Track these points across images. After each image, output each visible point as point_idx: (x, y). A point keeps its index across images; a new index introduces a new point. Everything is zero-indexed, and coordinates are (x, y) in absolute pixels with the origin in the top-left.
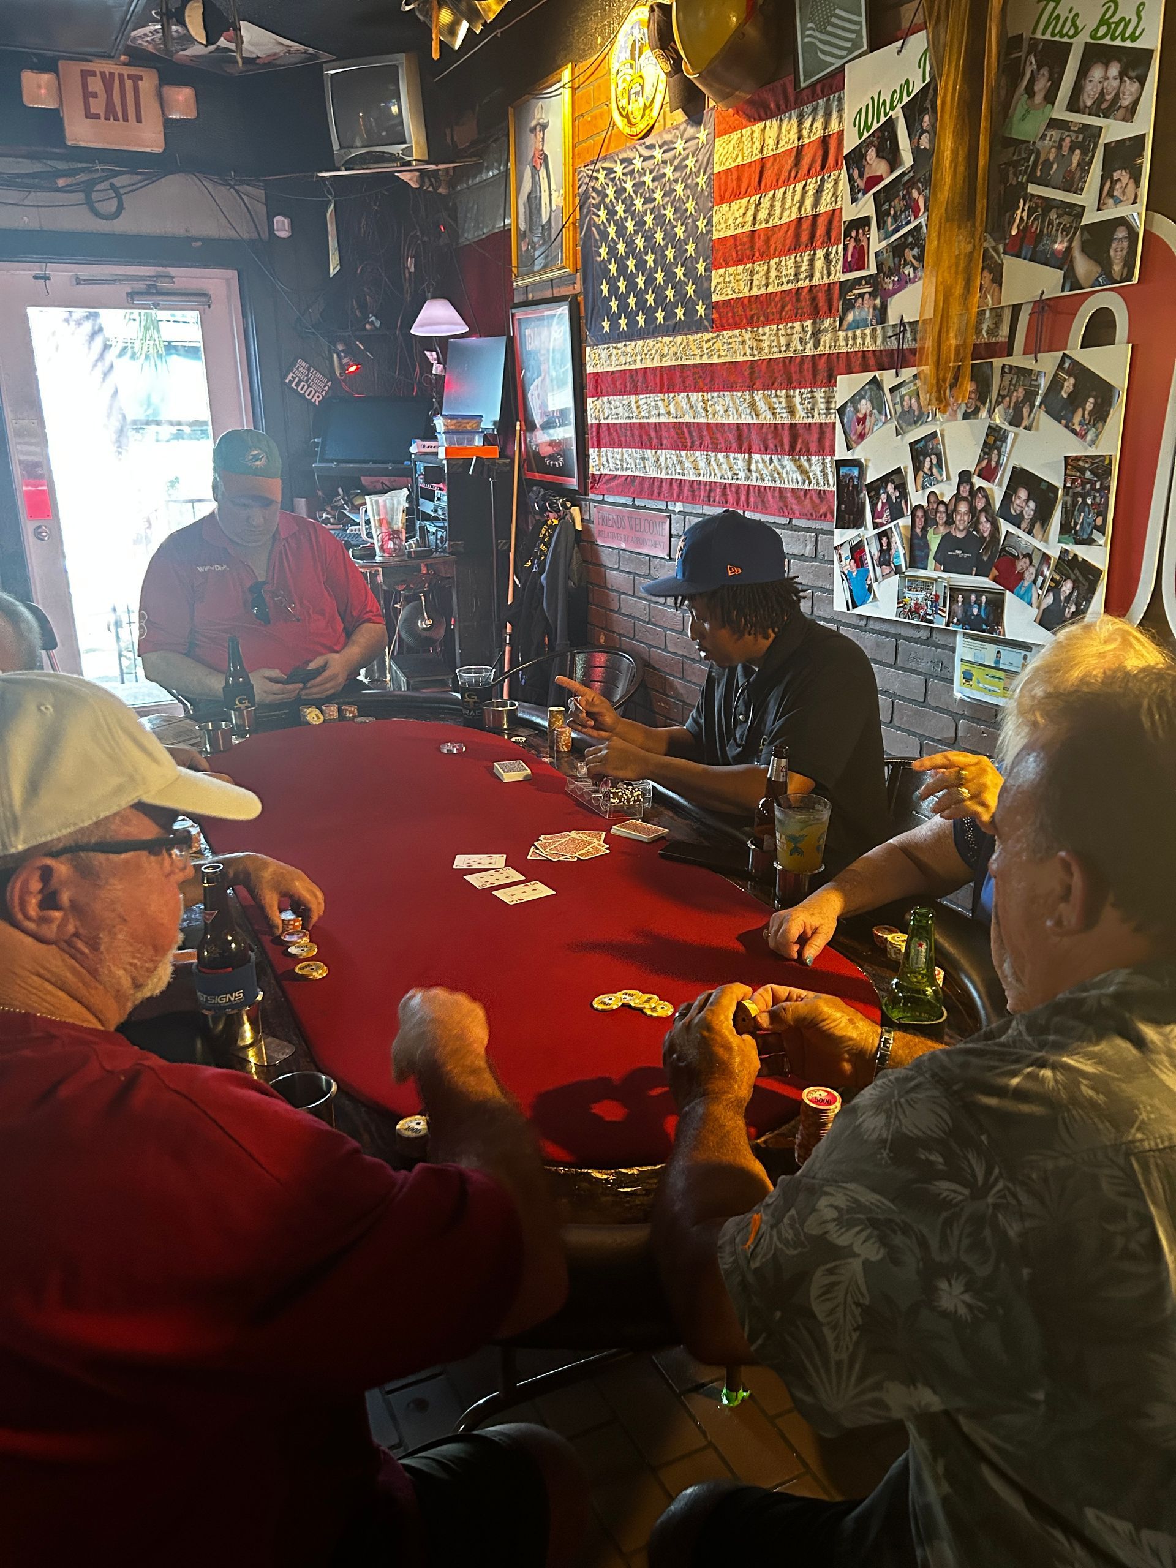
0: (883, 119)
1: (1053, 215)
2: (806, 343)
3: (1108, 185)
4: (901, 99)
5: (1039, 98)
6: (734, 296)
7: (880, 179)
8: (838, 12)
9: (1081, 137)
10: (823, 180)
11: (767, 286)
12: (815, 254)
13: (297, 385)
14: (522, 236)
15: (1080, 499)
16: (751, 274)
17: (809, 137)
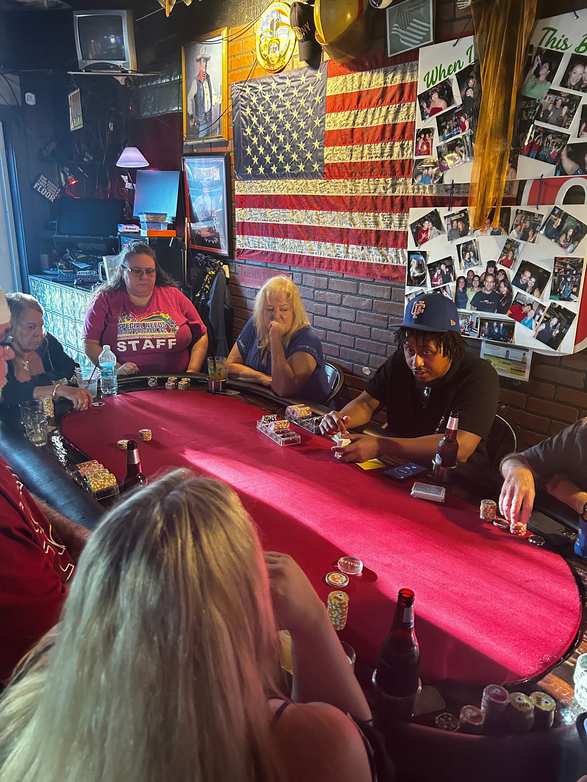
0: (443, 79)
1: (550, 137)
2: (387, 189)
3: (584, 125)
4: (455, 70)
5: (542, 78)
6: (340, 161)
7: (441, 109)
8: (414, 20)
9: (568, 100)
10: (399, 106)
11: (362, 158)
12: (394, 144)
13: (41, 190)
14: (190, 117)
15: (563, 279)
16: (351, 151)
17: (391, 83)
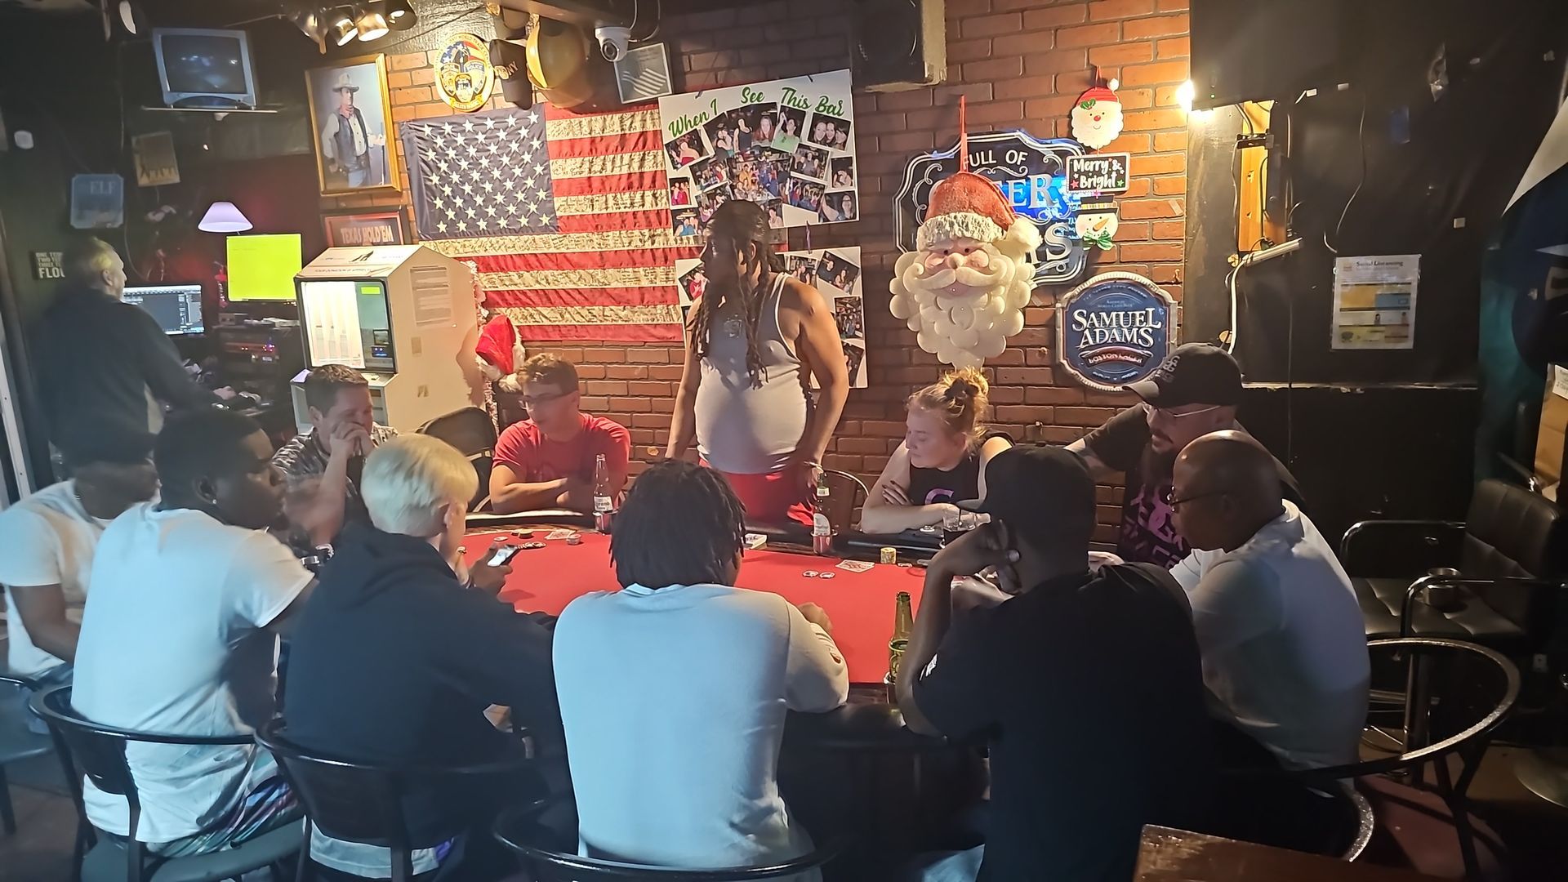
0: (690, 130)
1: (807, 187)
2: (645, 242)
3: (836, 176)
4: (701, 121)
5: (790, 133)
6: (578, 213)
7: (693, 159)
8: (647, 70)
9: (817, 154)
10: (644, 154)
11: (607, 208)
12: (644, 193)
13: (51, 274)
14: (327, 162)
15: (846, 318)
16: (592, 201)
17: (630, 130)
